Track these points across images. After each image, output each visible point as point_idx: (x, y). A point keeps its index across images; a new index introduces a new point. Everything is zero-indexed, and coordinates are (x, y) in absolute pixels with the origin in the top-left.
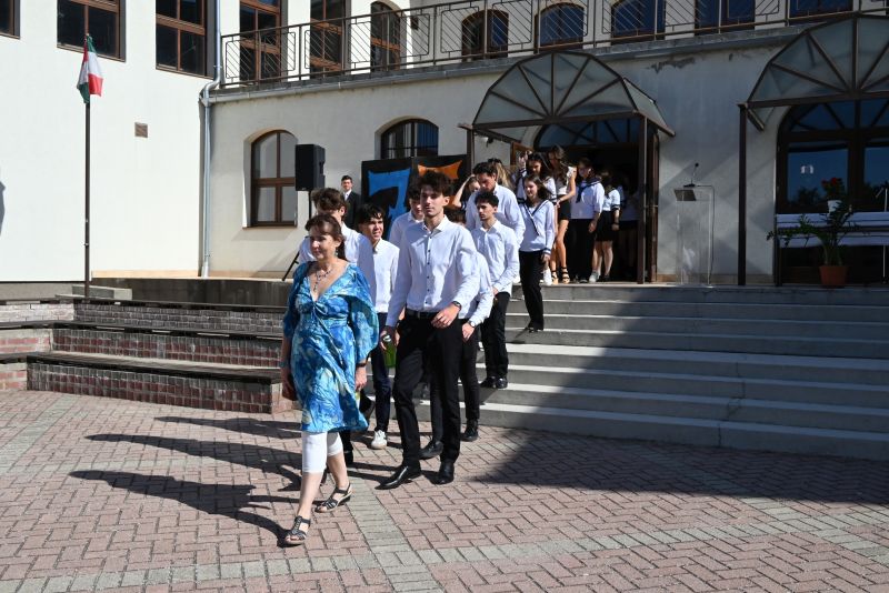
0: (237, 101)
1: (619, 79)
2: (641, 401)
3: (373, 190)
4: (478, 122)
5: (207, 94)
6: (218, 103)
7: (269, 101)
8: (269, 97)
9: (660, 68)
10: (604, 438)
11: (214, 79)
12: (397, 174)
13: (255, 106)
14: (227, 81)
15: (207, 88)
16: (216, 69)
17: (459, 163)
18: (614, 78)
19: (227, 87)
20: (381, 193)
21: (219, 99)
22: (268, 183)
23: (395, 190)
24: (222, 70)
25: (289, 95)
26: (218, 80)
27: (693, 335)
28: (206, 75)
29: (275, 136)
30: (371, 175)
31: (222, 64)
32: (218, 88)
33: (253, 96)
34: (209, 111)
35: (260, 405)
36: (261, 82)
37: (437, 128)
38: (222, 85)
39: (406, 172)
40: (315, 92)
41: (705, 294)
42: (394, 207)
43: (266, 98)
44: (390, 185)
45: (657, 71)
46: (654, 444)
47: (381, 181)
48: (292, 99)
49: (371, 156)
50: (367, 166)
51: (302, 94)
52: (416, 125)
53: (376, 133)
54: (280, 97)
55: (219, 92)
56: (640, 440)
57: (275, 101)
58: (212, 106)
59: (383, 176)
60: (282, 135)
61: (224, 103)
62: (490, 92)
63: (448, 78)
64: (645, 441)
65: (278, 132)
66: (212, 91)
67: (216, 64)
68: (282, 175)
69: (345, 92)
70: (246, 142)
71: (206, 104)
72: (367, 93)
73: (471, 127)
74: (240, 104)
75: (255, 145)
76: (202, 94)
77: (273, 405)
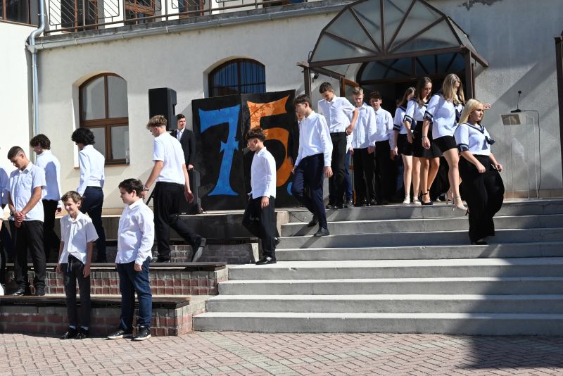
0: (64, 47)
1: (444, 18)
2: (518, 302)
3: (204, 126)
4: (313, 60)
5: (33, 41)
6: (44, 49)
7: (95, 46)
8: (96, 42)
9: (471, 6)
10: (492, 336)
11: (39, 27)
12: (227, 110)
13: (82, 50)
14: (52, 28)
15: (33, 36)
16: (40, 17)
17: (286, 98)
18: (440, 16)
19: (52, 34)
20: (212, 129)
21: (46, 46)
22: (97, 124)
23: (225, 126)
24: (46, 17)
25: (116, 40)
26: (43, 28)
27: (542, 243)
28: (30, 23)
29: (103, 78)
30: (201, 112)
31: (45, 12)
32: (42, 35)
33: (80, 42)
34: (35, 57)
35: (166, 329)
36: (87, 29)
37: (263, 66)
38: (46, 32)
39: (237, 108)
40: (142, 37)
41: (543, 206)
42: (225, 142)
43: (92, 43)
44: (221, 121)
45: (468, 9)
46: (537, 337)
47: (212, 118)
48: (120, 44)
49: (201, 95)
50: (196, 104)
51: (129, 39)
52: (242, 64)
53: (204, 73)
54: (107, 42)
55: (44, 39)
56: (524, 336)
57: (102, 46)
58: (39, 52)
59: (213, 113)
60: (109, 77)
61: (51, 49)
62: (324, 32)
63: (272, 20)
64: (529, 336)
65: (106, 75)
66: (37, 38)
67: (39, 12)
68: (111, 116)
69: (172, 35)
70: (73, 85)
71: (32, 51)
72: (194, 35)
73: (308, 65)
74: (67, 49)
75: (82, 88)
76: (28, 41)
77: (179, 328)
